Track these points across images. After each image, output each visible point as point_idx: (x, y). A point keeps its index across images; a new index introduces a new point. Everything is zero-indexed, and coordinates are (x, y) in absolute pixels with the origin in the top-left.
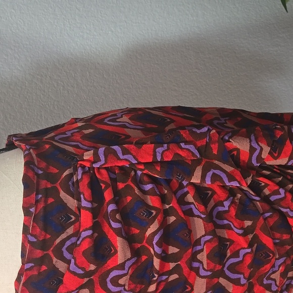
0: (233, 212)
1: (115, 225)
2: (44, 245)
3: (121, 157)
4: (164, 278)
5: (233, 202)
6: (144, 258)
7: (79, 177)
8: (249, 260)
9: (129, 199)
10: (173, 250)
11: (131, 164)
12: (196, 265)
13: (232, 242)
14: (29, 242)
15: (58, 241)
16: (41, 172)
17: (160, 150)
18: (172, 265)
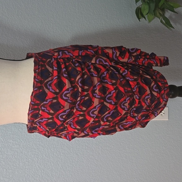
0: (108, 76)
1: (65, 75)
2: (41, 82)
3: (67, 54)
4: (83, 97)
5: (107, 73)
6: (76, 89)
7: (53, 61)
8: (115, 95)
9: (70, 68)
10: (86, 87)
11: (71, 56)
12: (95, 95)
13: (108, 89)
14: (36, 81)
15: (46, 81)
16: (40, 60)
17: (81, 52)
18: (86, 93)
